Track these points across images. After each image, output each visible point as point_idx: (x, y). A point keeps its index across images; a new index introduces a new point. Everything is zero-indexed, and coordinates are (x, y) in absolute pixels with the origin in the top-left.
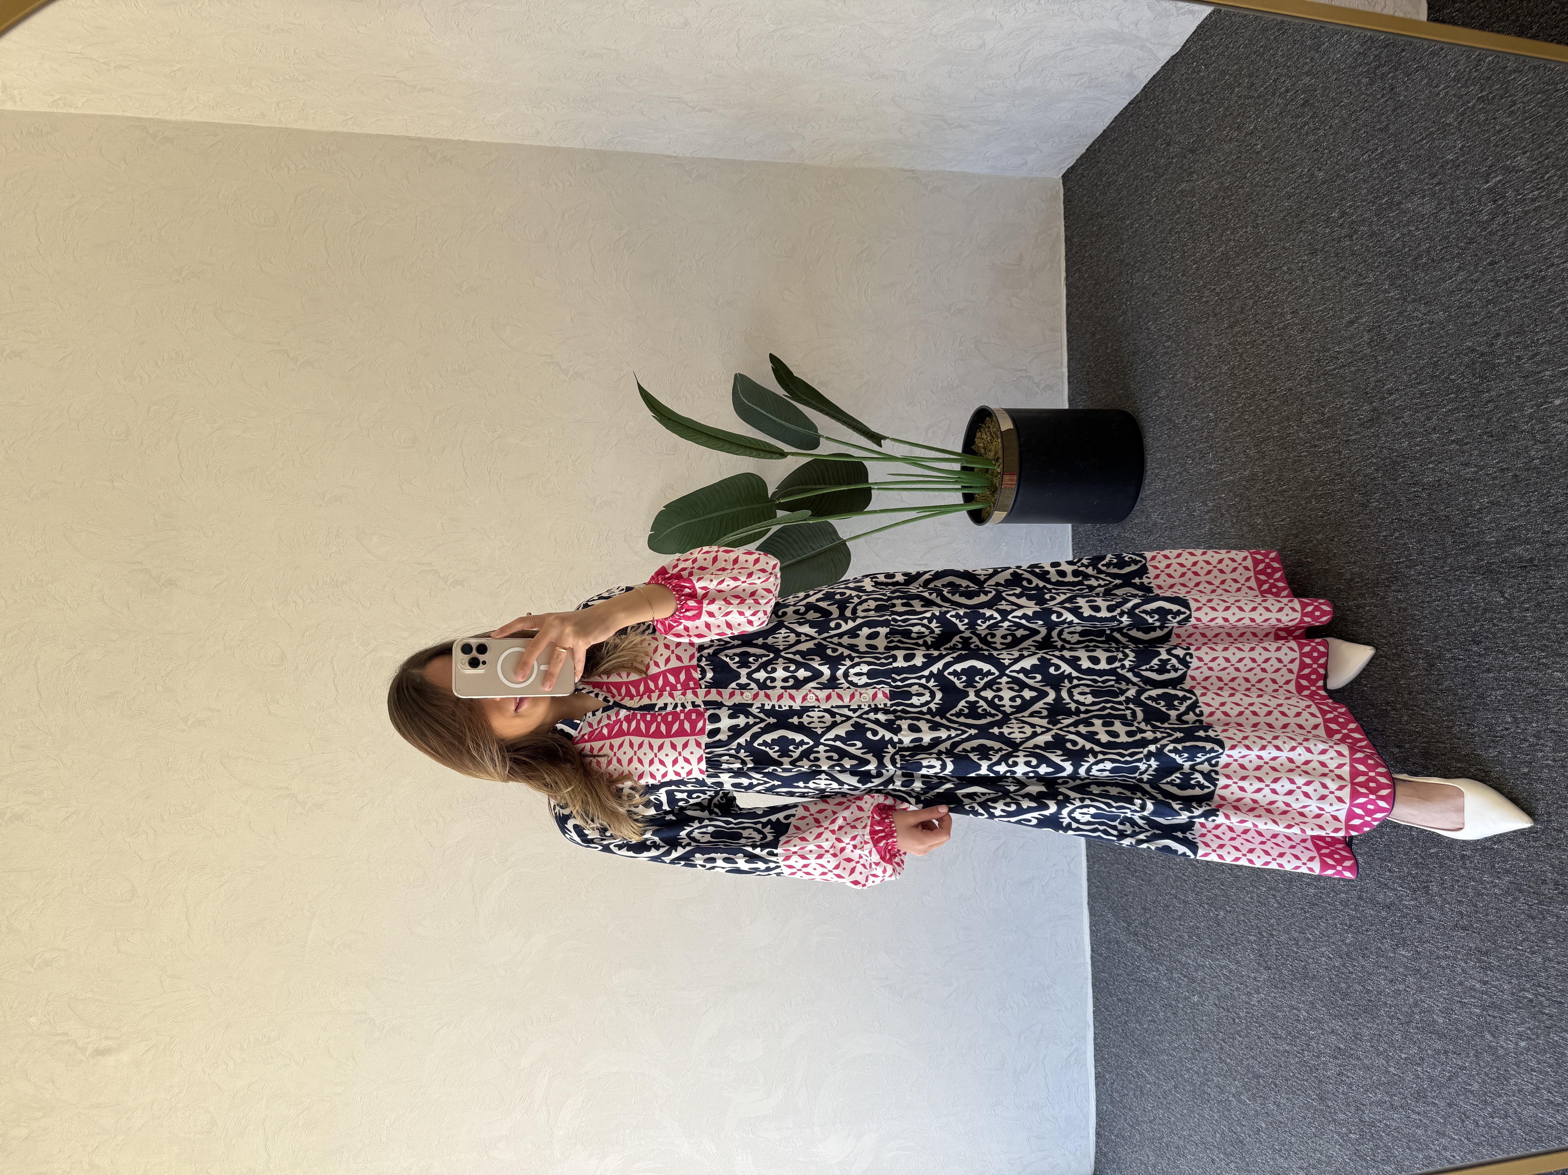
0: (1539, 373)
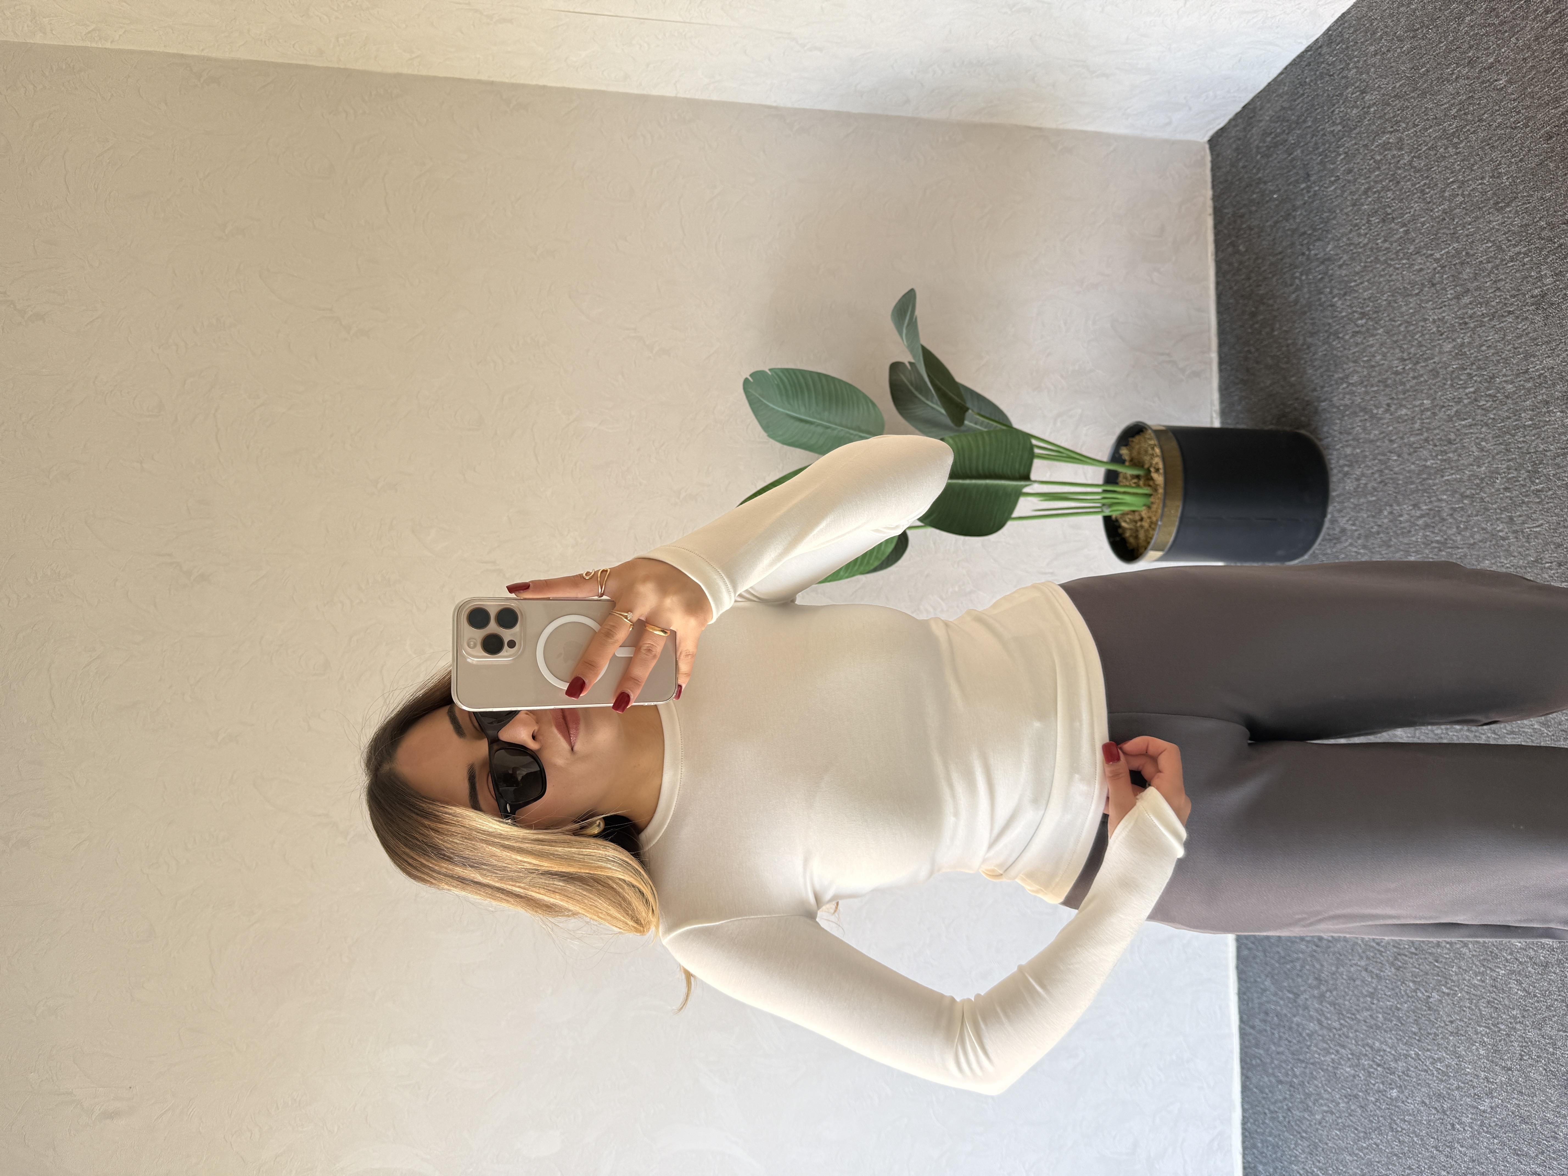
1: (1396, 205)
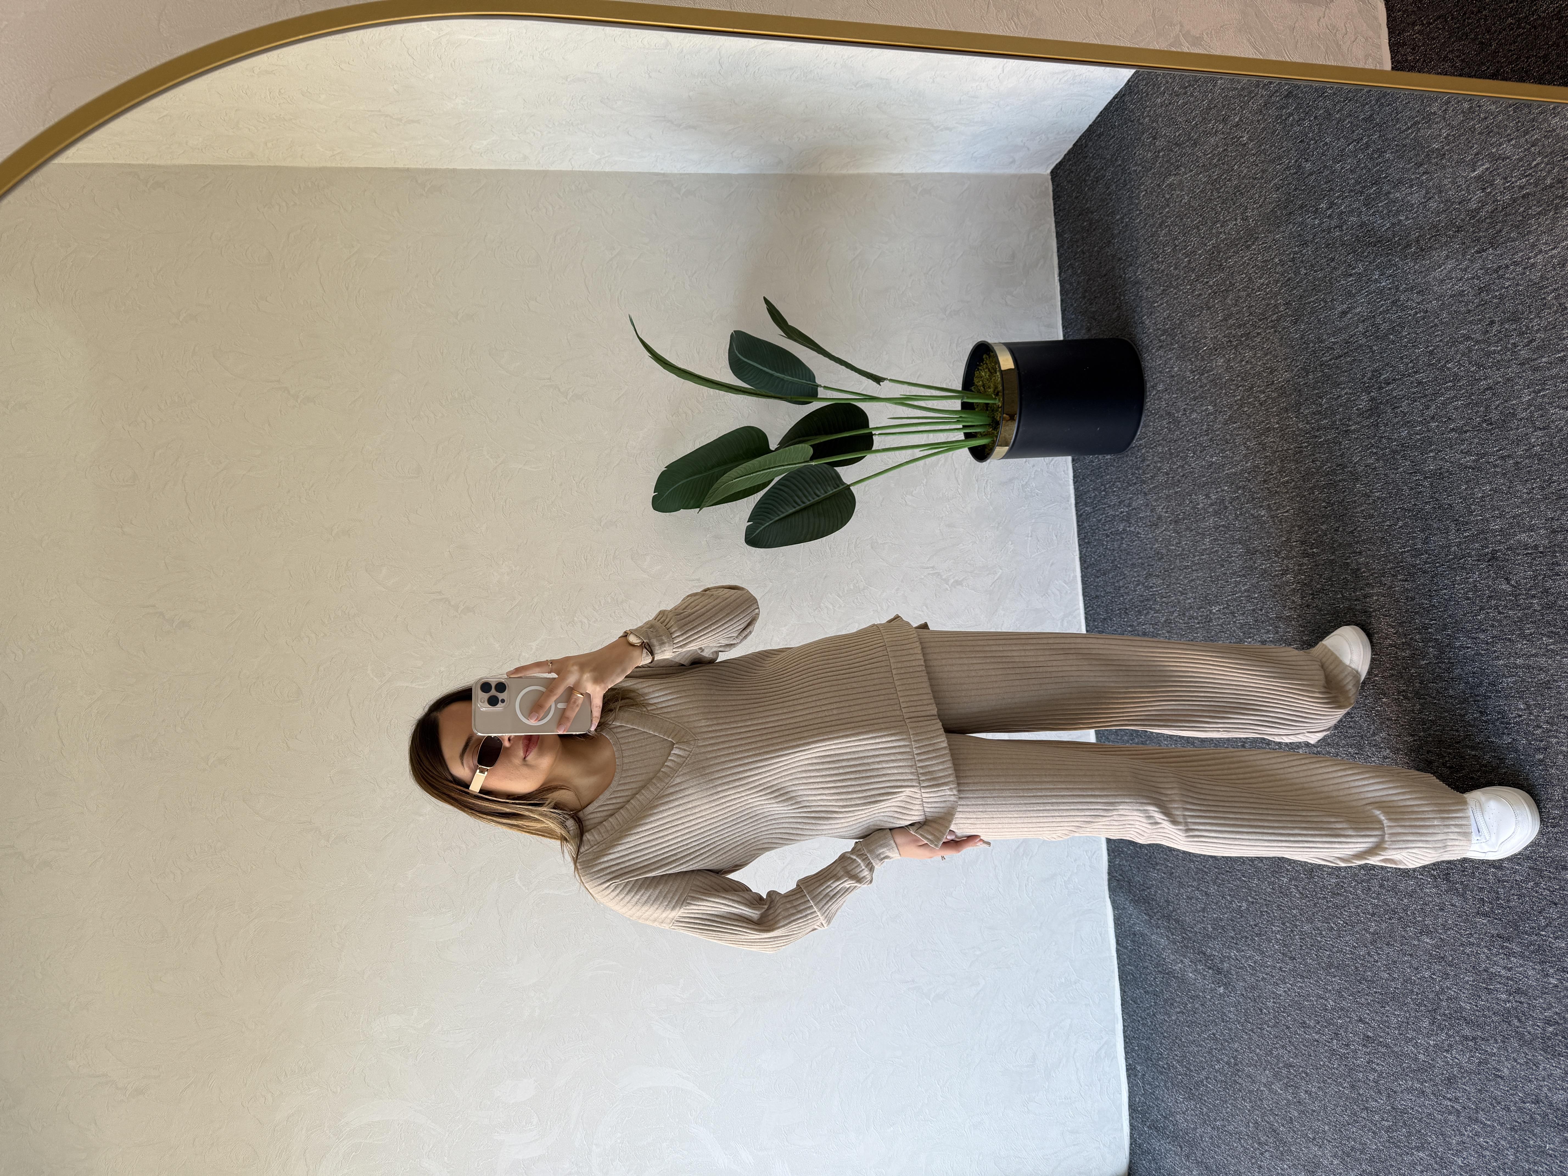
0: (1536, 359)
1: (1181, 238)
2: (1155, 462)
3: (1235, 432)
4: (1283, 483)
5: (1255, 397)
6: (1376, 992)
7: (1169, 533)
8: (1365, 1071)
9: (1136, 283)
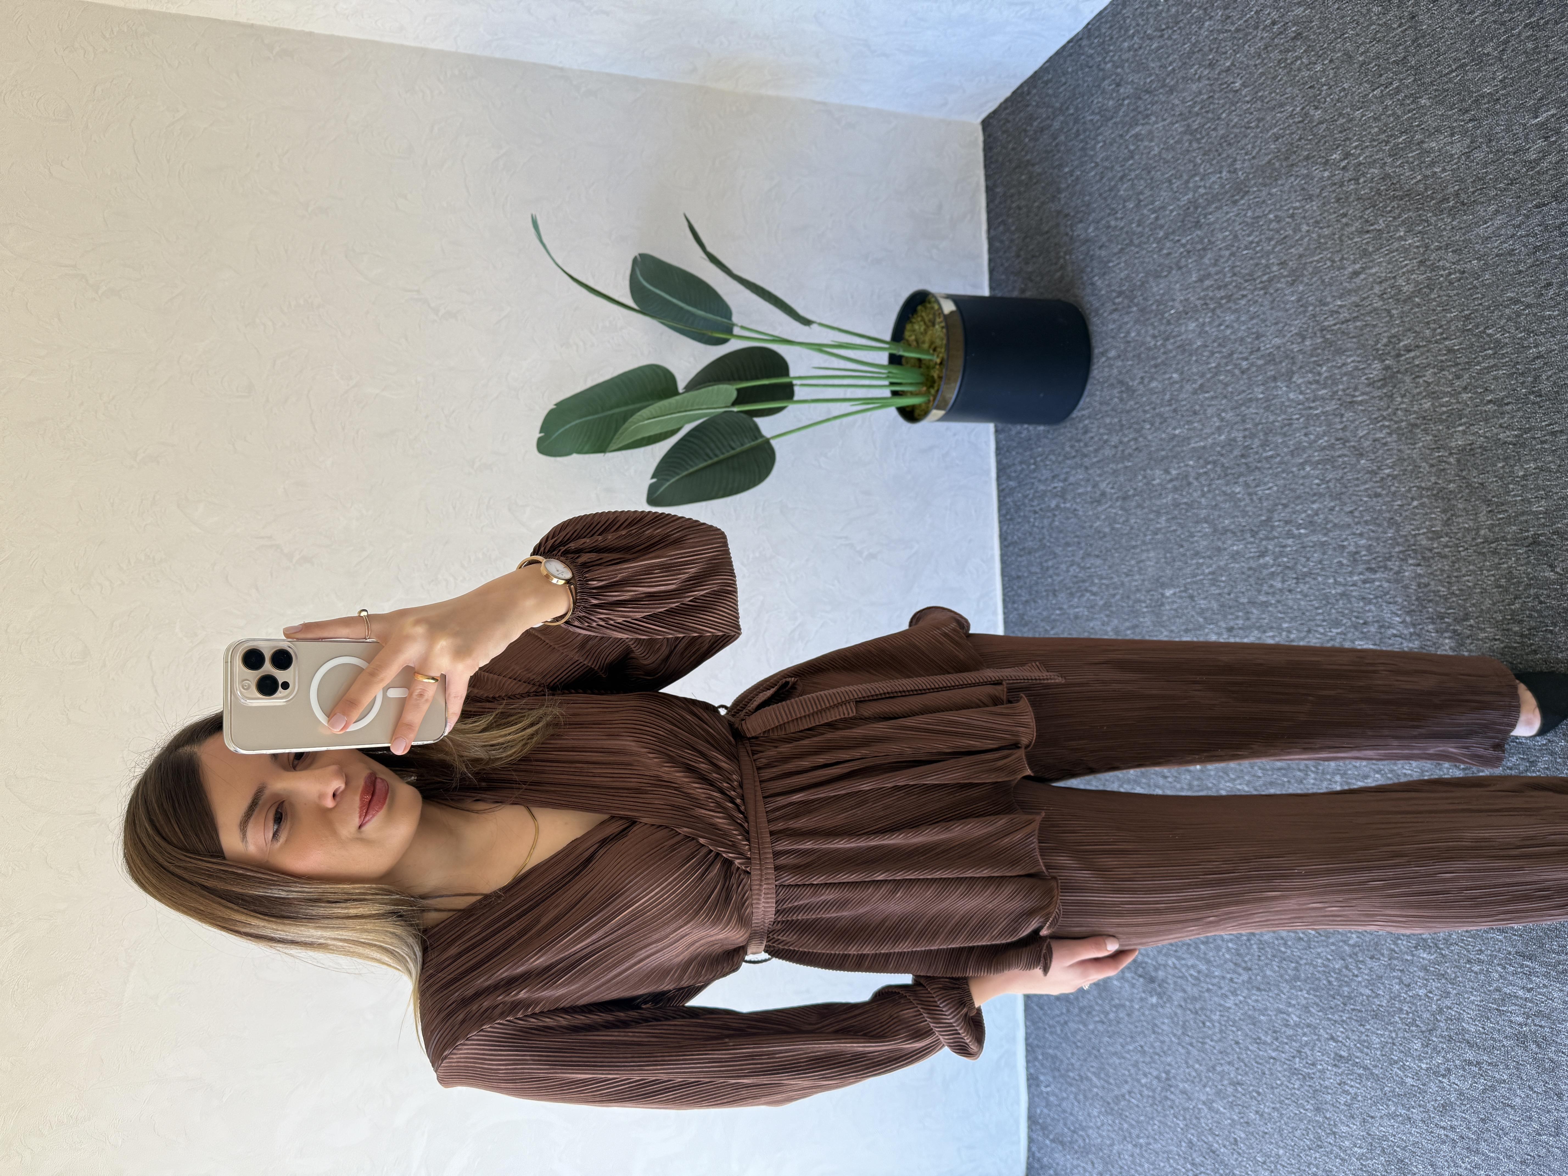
1: (1148, 193)
2: (1102, 434)
3: (1207, 402)
4: (1266, 458)
5: (1236, 365)
6: (1353, 1010)
7: (1114, 511)
8: (1335, 1093)
9: (1087, 241)
